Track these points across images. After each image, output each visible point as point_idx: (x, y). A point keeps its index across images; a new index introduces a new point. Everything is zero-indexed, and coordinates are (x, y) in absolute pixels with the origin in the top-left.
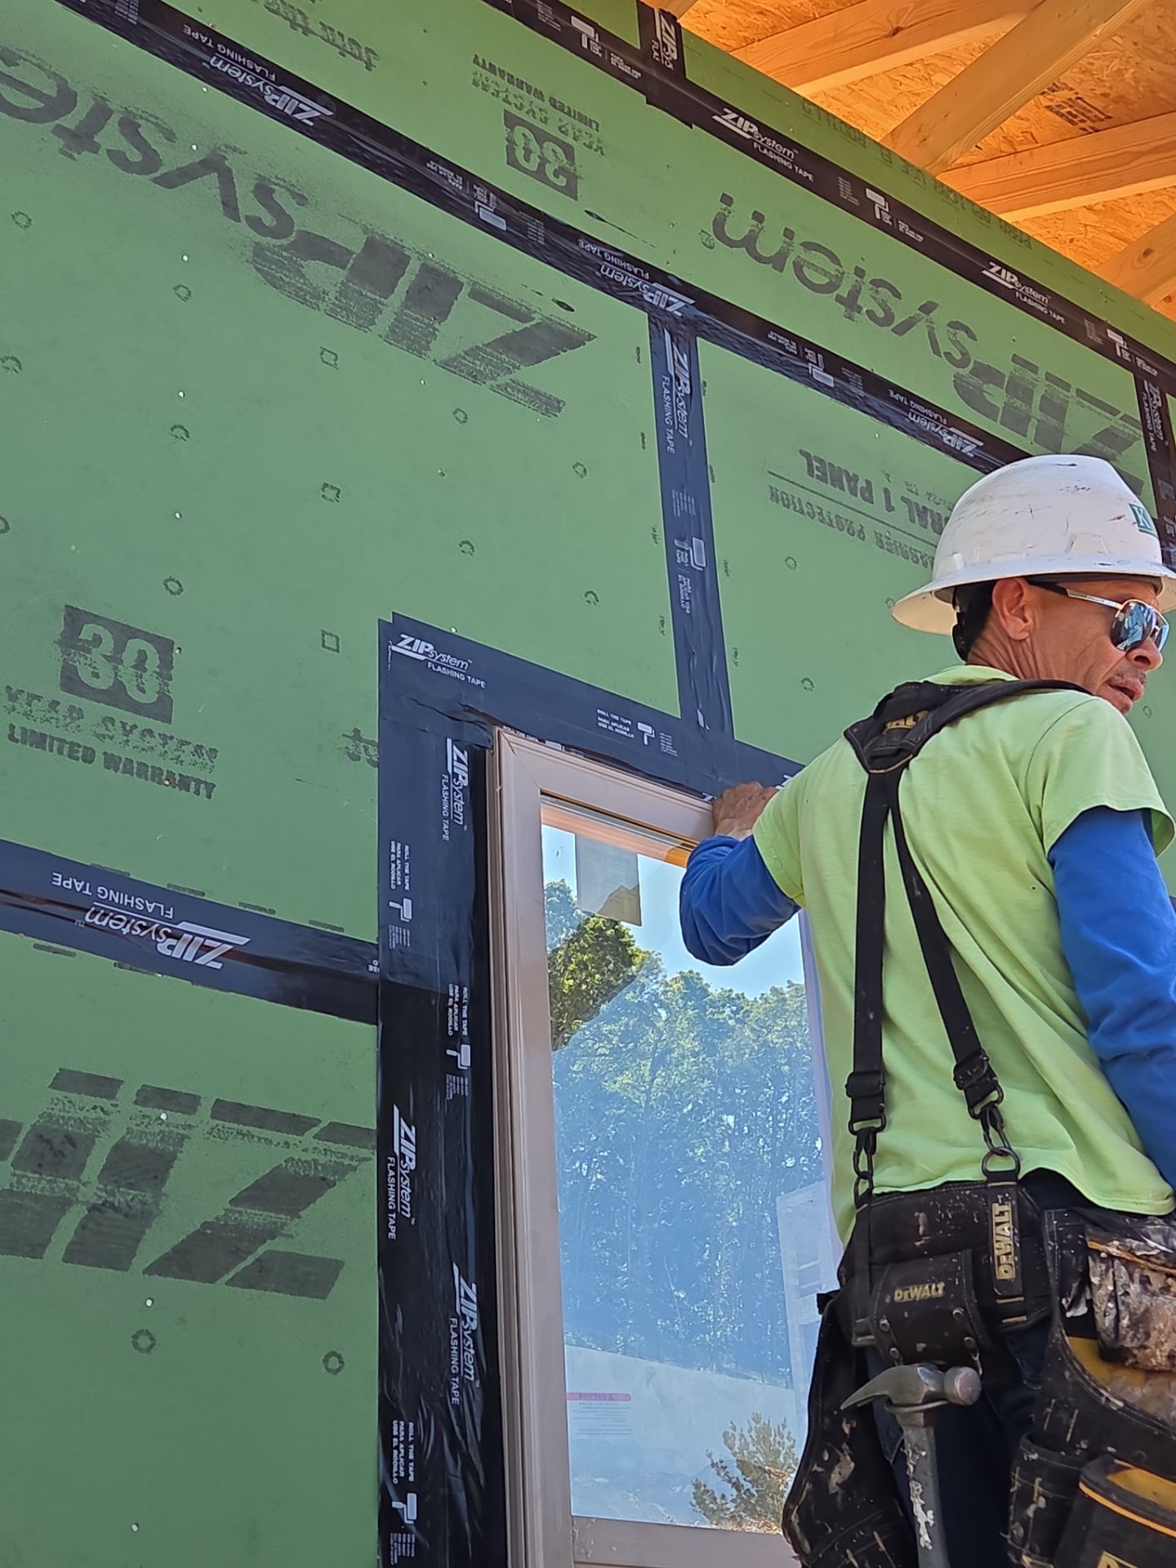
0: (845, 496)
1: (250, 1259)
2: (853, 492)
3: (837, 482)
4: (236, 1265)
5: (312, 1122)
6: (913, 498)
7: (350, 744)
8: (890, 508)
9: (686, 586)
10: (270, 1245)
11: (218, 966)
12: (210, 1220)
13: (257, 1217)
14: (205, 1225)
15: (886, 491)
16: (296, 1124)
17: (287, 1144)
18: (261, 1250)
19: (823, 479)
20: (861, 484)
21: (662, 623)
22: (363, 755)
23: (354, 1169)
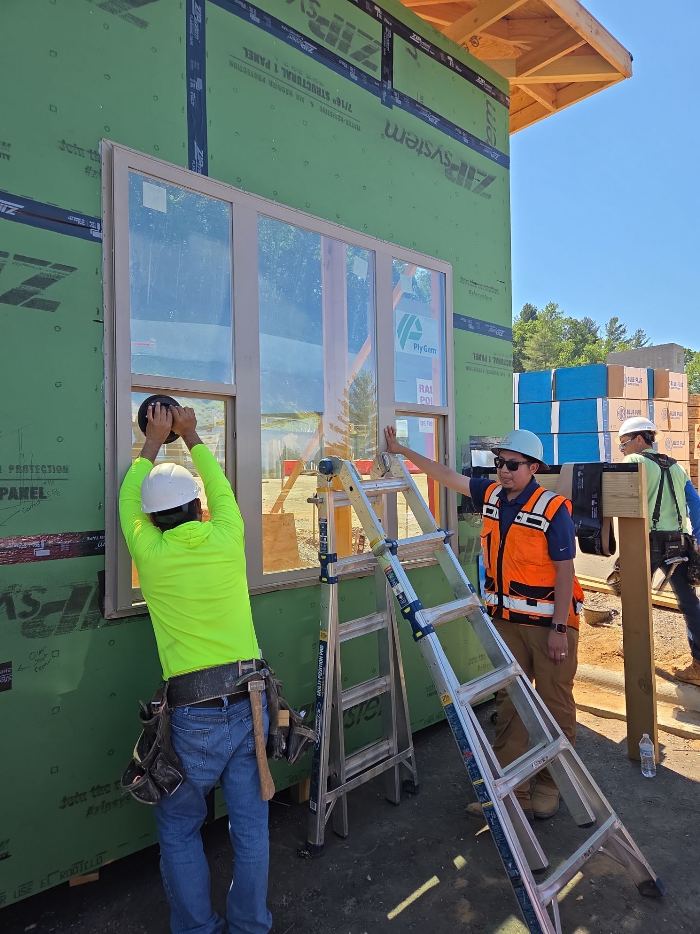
0: (259, 66)
1: (29, 300)
2: (263, 64)
3: (256, 60)
4: (23, 301)
5: (49, 263)
6: (286, 68)
7: (61, 145)
8: (276, 71)
9: (193, 96)
10: (35, 296)
11: (14, 214)
12: (14, 288)
13: (31, 288)
14: (13, 289)
15: (276, 65)
16: (44, 263)
17: (40, 269)
18: (32, 298)
19: (251, 58)
20: (266, 61)
21: (183, 109)
22: (66, 149)
23: (64, 277)
